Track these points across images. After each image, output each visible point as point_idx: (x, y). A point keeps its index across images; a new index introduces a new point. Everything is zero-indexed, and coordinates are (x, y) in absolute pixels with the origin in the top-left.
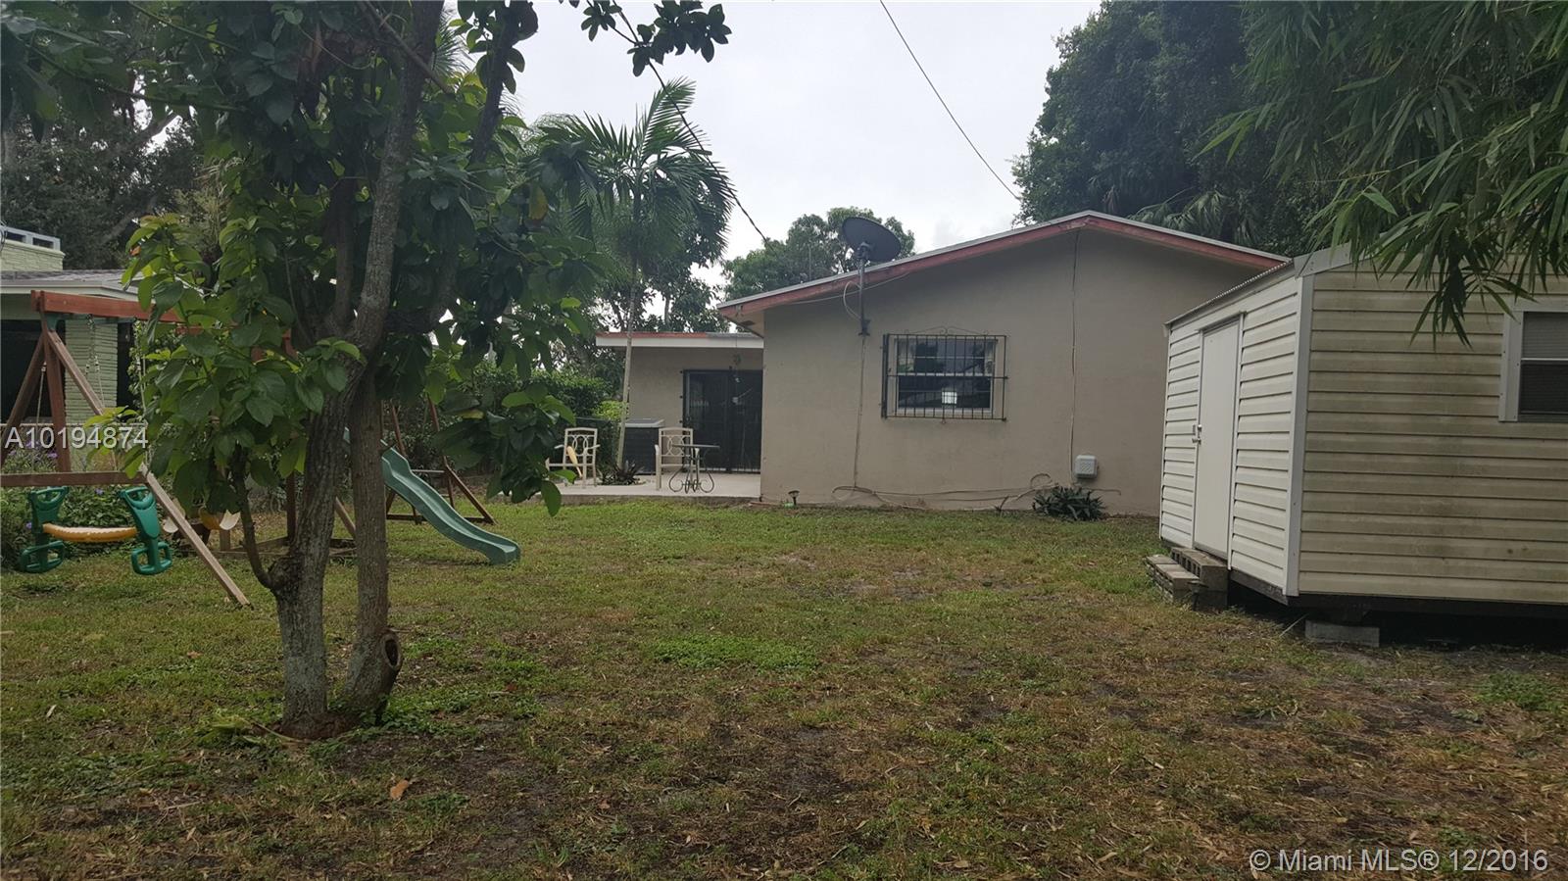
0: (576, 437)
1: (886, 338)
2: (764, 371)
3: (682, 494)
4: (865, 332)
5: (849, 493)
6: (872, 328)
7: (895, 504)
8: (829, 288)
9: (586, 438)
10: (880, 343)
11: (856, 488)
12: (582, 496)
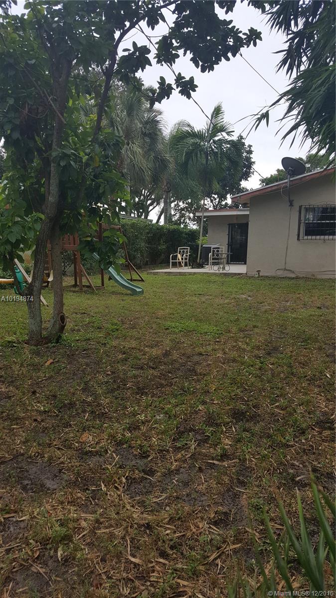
0: (182, 250)
1: (301, 207)
2: (249, 223)
3: (217, 272)
4: (291, 205)
5: (282, 271)
6: (295, 203)
7: (301, 276)
8: (276, 187)
9: (185, 250)
10: (298, 209)
11: (285, 269)
12: (180, 272)
